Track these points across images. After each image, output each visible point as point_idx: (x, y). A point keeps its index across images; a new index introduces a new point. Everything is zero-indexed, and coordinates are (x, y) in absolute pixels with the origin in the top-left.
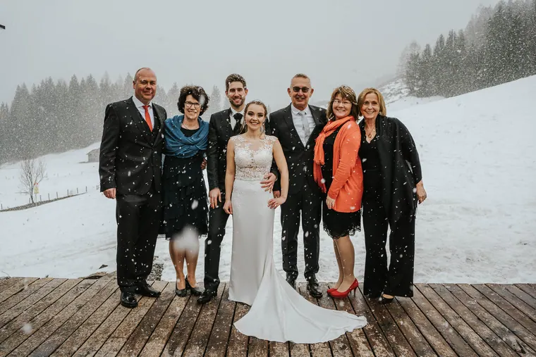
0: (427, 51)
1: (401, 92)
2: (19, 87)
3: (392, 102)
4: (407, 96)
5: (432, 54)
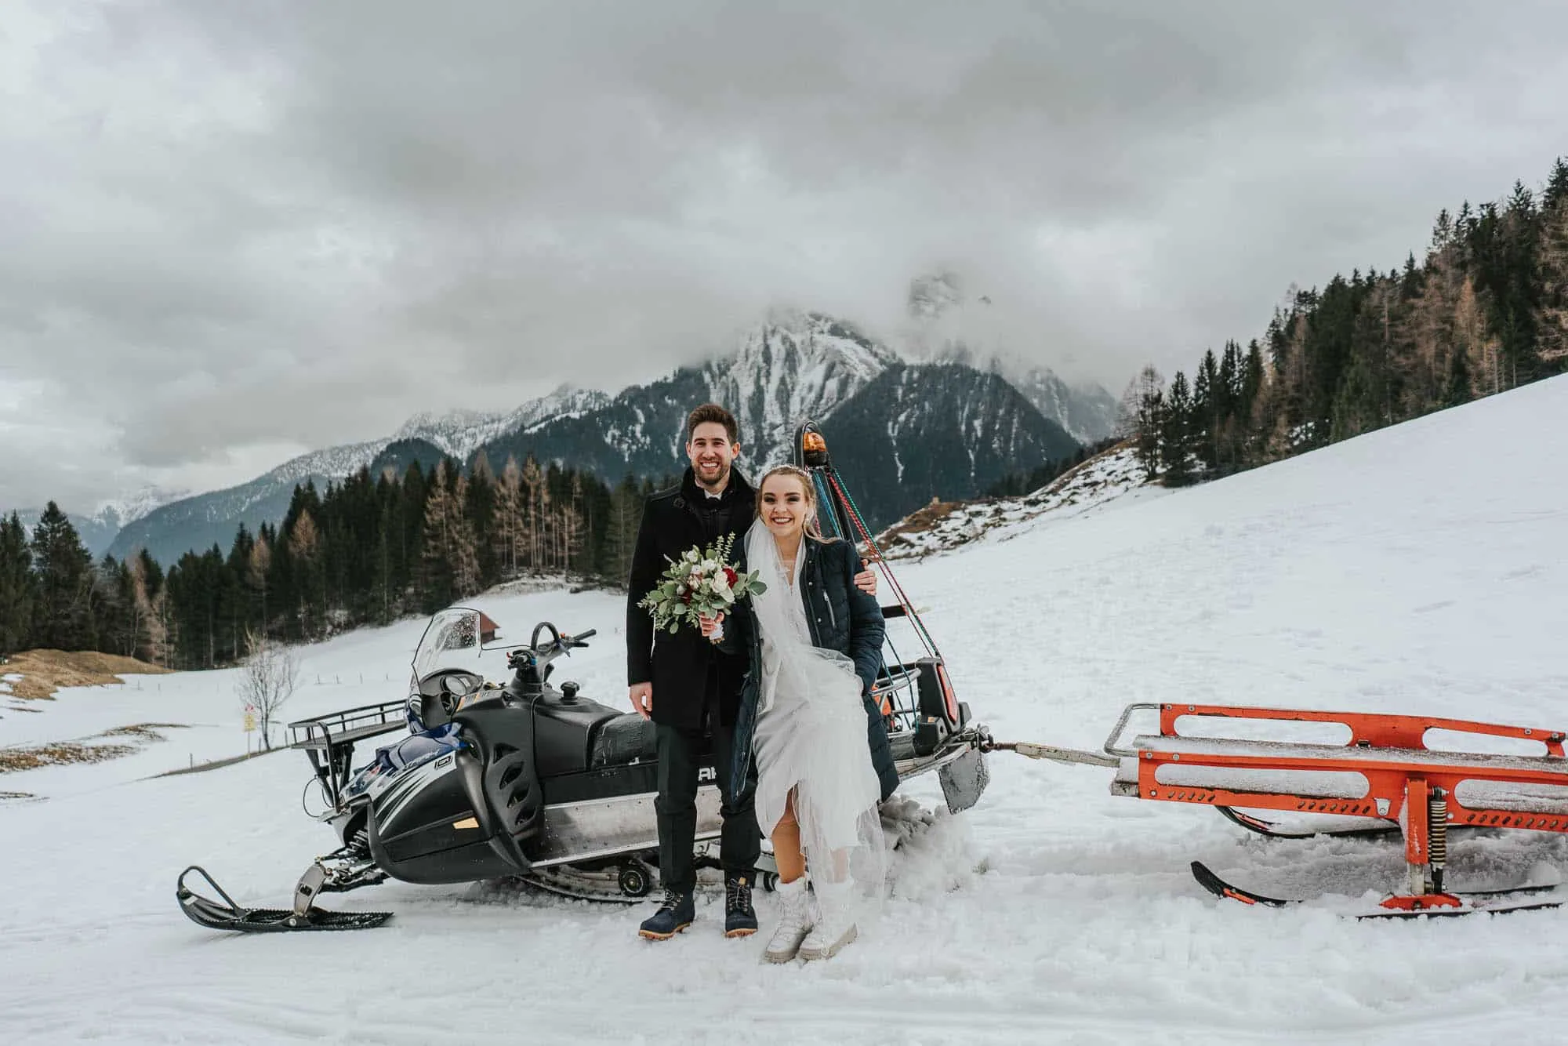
0: (1179, 388)
1: (1127, 479)
2: (298, 487)
3: (1109, 500)
4: (1141, 486)
5: (1192, 394)
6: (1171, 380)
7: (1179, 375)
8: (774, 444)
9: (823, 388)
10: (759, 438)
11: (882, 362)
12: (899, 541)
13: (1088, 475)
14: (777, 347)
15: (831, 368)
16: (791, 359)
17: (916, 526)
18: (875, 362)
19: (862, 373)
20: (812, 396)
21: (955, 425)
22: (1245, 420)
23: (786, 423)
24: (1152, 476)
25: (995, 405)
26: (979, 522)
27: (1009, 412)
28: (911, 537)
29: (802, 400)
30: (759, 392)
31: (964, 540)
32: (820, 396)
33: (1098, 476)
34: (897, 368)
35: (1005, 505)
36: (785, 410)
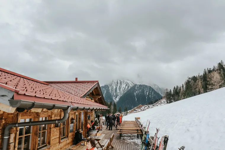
5: (172, 92)
6: (169, 90)
7: (170, 90)
8: (118, 95)
9: (125, 88)
10: (116, 94)
11: (134, 84)
12: (135, 110)
13: (161, 102)
14: (119, 82)
15: (127, 85)
16: (121, 83)
17: (138, 108)
18: (133, 84)
19: (131, 85)
20: (124, 89)
21: (144, 93)
22: (179, 96)
23: (120, 92)
24: (167, 103)
25: (150, 90)
26: (146, 108)
27: (152, 92)
28: (137, 110)
29: (122, 89)
30: (116, 88)
31: (144, 110)
32: (125, 89)
33: (162, 102)
34: (136, 85)
35: (150, 106)
36: (120, 90)
